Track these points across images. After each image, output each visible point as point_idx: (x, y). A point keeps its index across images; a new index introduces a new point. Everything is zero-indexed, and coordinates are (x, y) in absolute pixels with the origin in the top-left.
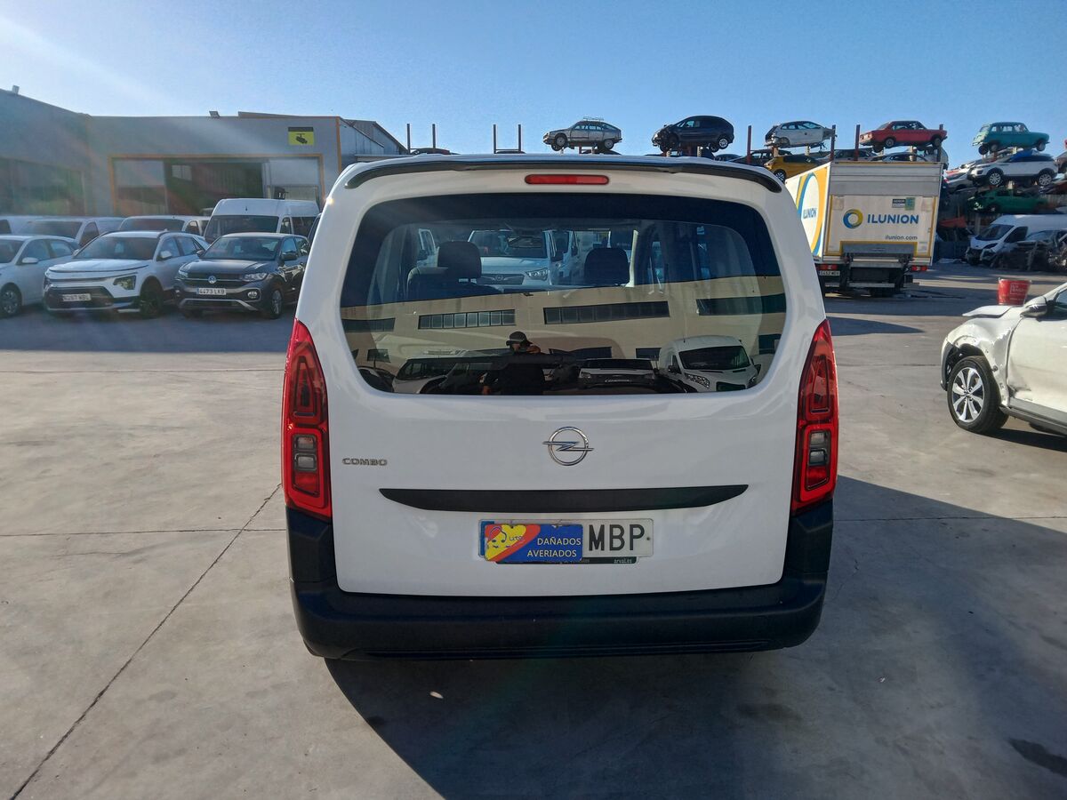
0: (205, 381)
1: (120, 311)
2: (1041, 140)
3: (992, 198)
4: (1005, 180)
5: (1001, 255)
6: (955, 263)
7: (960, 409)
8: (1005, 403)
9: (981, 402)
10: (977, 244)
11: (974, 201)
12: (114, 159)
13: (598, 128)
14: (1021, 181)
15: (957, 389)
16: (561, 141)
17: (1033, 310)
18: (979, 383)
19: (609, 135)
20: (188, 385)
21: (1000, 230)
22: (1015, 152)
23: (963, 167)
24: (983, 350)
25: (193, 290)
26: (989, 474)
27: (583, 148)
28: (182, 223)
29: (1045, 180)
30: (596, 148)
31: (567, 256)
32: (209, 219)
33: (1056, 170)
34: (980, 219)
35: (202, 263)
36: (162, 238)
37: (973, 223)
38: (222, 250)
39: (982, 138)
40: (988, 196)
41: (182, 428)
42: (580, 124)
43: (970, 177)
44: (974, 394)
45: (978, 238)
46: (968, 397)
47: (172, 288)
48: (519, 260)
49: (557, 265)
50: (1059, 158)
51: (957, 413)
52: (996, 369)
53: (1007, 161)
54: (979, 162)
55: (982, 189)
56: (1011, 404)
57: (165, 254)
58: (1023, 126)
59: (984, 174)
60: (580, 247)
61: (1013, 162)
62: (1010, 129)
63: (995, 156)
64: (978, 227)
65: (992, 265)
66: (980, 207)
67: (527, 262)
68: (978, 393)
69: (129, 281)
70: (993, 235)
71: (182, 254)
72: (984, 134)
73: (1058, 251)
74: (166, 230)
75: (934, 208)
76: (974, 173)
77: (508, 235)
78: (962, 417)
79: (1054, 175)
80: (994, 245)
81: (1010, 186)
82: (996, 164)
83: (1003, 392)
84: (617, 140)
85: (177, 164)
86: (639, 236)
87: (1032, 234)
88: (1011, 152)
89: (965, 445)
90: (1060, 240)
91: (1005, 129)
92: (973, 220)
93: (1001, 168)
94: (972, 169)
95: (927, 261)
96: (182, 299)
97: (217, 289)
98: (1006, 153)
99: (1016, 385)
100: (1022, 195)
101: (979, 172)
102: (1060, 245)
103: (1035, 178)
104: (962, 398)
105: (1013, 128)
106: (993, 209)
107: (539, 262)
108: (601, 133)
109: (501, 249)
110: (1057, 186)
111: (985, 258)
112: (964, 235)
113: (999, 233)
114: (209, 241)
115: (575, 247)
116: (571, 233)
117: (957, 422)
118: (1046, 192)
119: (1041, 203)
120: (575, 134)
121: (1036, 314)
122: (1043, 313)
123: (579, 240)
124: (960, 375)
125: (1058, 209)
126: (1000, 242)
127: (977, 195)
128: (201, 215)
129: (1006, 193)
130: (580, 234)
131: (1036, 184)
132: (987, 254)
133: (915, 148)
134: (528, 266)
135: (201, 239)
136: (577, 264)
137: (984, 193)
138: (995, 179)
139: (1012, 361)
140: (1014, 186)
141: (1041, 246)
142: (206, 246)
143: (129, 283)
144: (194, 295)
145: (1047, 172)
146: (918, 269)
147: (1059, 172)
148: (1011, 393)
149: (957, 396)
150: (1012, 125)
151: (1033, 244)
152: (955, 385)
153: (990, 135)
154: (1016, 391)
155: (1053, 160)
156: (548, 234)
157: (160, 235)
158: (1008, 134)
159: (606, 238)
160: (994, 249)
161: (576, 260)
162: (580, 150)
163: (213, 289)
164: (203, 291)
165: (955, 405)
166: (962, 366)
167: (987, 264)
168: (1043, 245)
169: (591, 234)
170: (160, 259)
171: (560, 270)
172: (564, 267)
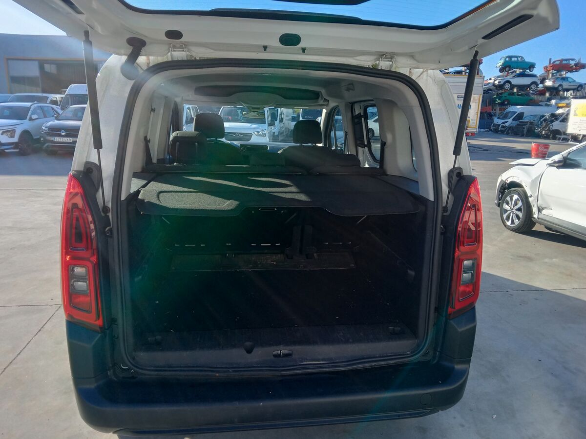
0: (53, 196)
1: (6, 151)
2: (532, 66)
3: (505, 97)
4: (513, 86)
5: (510, 128)
6: (486, 131)
7: (508, 218)
8: (535, 216)
9: (520, 215)
10: (497, 121)
11: (496, 98)
12: (8, 59)
14: (521, 87)
15: (506, 207)
17: (555, 162)
18: (520, 204)
20: (42, 199)
21: (510, 113)
22: (518, 72)
23: (490, 79)
24: (524, 185)
25: (52, 139)
26: (530, 259)
28: (48, 98)
29: (533, 87)
31: (277, 123)
32: (64, 96)
33: (539, 83)
34: (499, 108)
35: (56, 122)
36: (32, 107)
37: (495, 110)
38: (70, 115)
39: (501, 64)
40: (504, 95)
41: (33, 228)
43: (494, 85)
44: (517, 210)
45: (498, 118)
46: (513, 212)
47: (39, 137)
48: (250, 124)
49: (271, 128)
50: (540, 76)
51: (506, 221)
52: (531, 196)
53: (514, 77)
54: (499, 77)
55: (500, 92)
56: (540, 217)
57: (34, 117)
58: (522, 57)
59: (502, 83)
60: (284, 117)
61: (517, 77)
62: (516, 59)
63: (508, 73)
64: (498, 112)
65: (505, 133)
66: (499, 101)
67: (254, 126)
68: (519, 209)
69: (12, 133)
70: (506, 116)
71: (45, 117)
72: (502, 62)
73: (540, 126)
74: (36, 102)
75: (479, 101)
76: (496, 82)
77: (243, 110)
78: (509, 223)
79: (538, 85)
80: (506, 122)
81: (515, 90)
82: (508, 78)
83: (535, 210)
85: (48, 63)
86: (326, 113)
87: (527, 116)
88: (515, 72)
89: (512, 240)
90: (541, 120)
91: (513, 59)
92: (495, 108)
93: (511, 80)
94: (495, 80)
95: (475, 130)
96: (46, 143)
97: (66, 138)
98: (513, 72)
99: (543, 206)
100: (521, 95)
101: (499, 82)
102: (542, 122)
103: (529, 86)
104: (509, 212)
105: (517, 59)
106: (506, 103)
107: (261, 126)
109: (239, 118)
110: (539, 91)
111: (502, 129)
112: (490, 116)
113: (509, 115)
114: (62, 109)
115: (282, 118)
116: (279, 109)
117: (505, 226)
118: (533, 94)
119: (531, 100)
121: (556, 165)
122: (561, 164)
123: (283, 114)
124: (508, 198)
125: (540, 103)
126: (510, 120)
127: (497, 94)
128: (60, 93)
129: (513, 94)
130: (284, 110)
131: (528, 89)
132: (503, 127)
133: (466, 68)
134: (254, 128)
135: (57, 108)
136: (283, 127)
137: (501, 94)
138: (507, 86)
139: (541, 191)
140: (517, 90)
141: (531, 123)
142: (60, 112)
143: (11, 134)
144: (52, 142)
145: (534, 83)
146: (470, 134)
147: (540, 83)
148: (540, 210)
149: (506, 211)
150: (517, 57)
151: (528, 122)
152: (504, 204)
153: (505, 62)
154: (543, 209)
155: (537, 77)
156: (266, 109)
157: (31, 105)
158: (515, 62)
159: (299, 113)
160: (507, 124)
161: (282, 125)
163: (64, 138)
164: (57, 139)
165: (505, 216)
166: (509, 193)
167: (502, 132)
168: (532, 123)
169: (290, 110)
170: (31, 119)
171: (273, 131)
172: (275, 129)
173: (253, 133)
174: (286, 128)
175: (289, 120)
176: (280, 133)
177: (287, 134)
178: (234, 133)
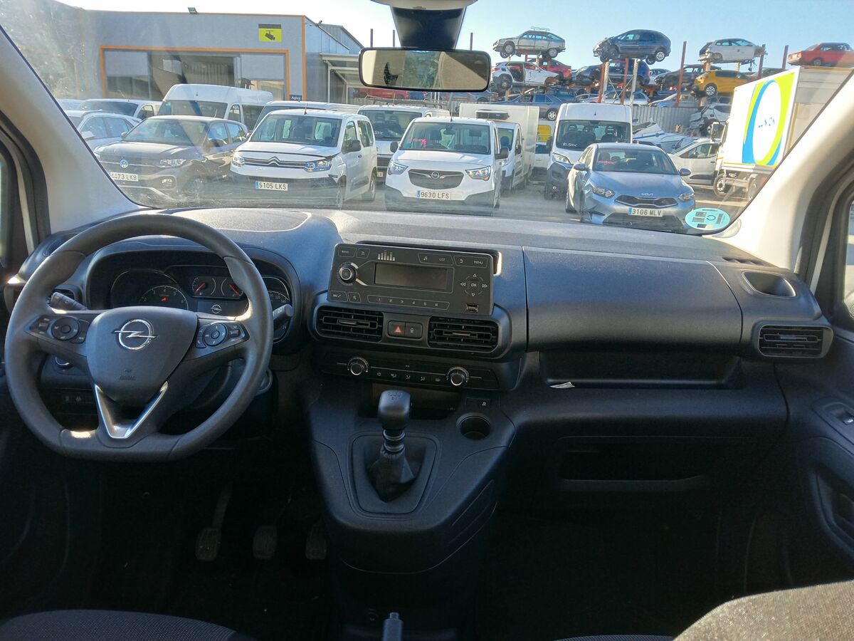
12: (105, 49)
13: (544, 38)
16: (509, 48)
19: (554, 45)
27: (529, 56)
28: (136, 106)
30: (541, 57)
32: (161, 103)
35: (120, 146)
42: (528, 33)
48: (461, 155)
49: (501, 163)
67: (468, 158)
84: (559, 50)
97: (129, 175)
107: (481, 159)
108: (546, 42)
120: (523, 42)
134: (468, 163)
136: (519, 163)
156: (493, 128)
161: (519, 159)
162: (526, 58)
163: (125, 174)
164: (114, 175)
171: (503, 169)
172: (507, 166)
173: (464, 173)
174: (526, 165)
175: (531, 150)
176: (516, 173)
177: (527, 174)
178: (429, 172)
